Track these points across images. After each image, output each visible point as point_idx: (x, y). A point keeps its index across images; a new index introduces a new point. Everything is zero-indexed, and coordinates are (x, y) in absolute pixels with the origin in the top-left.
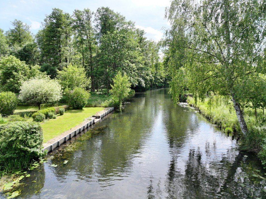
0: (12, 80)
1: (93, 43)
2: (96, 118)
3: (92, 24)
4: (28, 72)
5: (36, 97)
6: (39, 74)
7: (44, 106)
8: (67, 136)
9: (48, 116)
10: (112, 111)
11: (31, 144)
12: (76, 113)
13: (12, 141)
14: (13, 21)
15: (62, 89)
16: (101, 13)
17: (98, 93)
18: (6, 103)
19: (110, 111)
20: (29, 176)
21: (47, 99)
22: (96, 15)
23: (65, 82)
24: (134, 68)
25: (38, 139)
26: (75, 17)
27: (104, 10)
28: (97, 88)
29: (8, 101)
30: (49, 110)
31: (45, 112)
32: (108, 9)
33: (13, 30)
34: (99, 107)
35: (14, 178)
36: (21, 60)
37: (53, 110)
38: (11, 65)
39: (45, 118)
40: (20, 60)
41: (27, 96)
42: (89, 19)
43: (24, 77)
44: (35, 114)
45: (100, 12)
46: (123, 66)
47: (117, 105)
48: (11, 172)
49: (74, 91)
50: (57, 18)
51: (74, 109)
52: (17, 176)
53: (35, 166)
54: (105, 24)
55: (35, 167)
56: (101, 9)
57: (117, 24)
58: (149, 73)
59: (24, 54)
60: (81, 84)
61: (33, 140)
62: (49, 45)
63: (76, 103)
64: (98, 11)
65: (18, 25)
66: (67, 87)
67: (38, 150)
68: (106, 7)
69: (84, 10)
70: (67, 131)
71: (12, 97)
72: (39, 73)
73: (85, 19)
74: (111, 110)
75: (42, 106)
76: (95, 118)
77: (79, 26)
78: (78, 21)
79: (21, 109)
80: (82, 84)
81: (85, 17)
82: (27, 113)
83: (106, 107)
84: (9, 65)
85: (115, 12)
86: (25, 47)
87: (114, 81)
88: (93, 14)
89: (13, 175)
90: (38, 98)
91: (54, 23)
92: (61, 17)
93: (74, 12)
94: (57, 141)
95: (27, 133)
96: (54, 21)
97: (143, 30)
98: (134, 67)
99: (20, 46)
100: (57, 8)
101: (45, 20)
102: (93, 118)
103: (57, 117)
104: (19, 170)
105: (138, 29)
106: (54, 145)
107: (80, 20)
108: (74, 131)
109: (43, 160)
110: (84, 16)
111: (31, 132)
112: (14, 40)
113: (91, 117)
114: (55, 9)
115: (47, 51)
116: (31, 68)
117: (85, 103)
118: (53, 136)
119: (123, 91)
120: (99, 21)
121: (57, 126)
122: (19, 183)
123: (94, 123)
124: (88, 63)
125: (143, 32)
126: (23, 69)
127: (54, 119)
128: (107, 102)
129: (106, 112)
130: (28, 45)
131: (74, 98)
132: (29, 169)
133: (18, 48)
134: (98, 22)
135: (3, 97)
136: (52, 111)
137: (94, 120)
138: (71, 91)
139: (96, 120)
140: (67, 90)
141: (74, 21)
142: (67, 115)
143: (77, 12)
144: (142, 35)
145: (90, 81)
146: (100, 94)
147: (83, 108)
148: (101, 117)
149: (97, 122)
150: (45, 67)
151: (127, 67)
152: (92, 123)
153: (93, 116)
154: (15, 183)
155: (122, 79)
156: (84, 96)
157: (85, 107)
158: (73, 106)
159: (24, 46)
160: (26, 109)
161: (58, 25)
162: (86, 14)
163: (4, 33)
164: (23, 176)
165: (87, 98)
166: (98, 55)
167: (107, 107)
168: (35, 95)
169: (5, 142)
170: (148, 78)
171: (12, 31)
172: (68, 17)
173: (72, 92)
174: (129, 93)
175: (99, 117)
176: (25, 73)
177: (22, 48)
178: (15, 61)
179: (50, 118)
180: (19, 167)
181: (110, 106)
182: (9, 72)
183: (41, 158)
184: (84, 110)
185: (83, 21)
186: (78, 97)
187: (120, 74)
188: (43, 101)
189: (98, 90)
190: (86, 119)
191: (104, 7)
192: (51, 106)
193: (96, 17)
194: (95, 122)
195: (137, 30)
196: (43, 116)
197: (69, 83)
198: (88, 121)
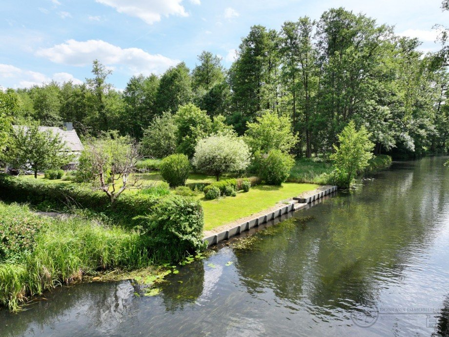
0: (188, 137)
1: (310, 75)
2: (299, 202)
3: (311, 42)
4: (210, 126)
5: (214, 163)
6: (224, 128)
7: (228, 176)
8: (242, 225)
9: (225, 192)
10: (333, 192)
11: (184, 229)
12: (268, 191)
13: (163, 220)
14: (200, 54)
15: (250, 151)
16: (328, 20)
17: (315, 160)
18: (176, 169)
19: (327, 193)
20: (176, 272)
21: (227, 166)
22: (320, 26)
23: (257, 141)
24: (386, 115)
25: (195, 223)
26: (284, 35)
27: (334, 14)
28: (315, 151)
29: (179, 167)
30: (227, 183)
31: (222, 185)
32: (342, 11)
33: (200, 67)
34: (310, 183)
35: (160, 271)
36: (202, 109)
37: (234, 183)
38: (189, 116)
39: (220, 193)
40: (200, 108)
41: (202, 161)
42: (308, 34)
43: (203, 133)
44: (208, 187)
45: (327, 18)
46: (362, 111)
47: (344, 182)
48: (158, 263)
49: (269, 155)
50: (256, 41)
51: (268, 183)
52: (164, 269)
53: (188, 261)
54: (334, 39)
55: (188, 263)
56: (329, 13)
57: (358, 35)
58: (425, 123)
59: (210, 99)
60: (282, 143)
61: (187, 223)
62: (244, 83)
63: (270, 175)
64: (323, 17)
65: (206, 59)
66: (259, 148)
67: (193, 239)
68: (338, 8)
69: (299, 21)
70: (246, 218)
71: (184, 161)
72: (224, 126)
73: (299, 35)
74: (330, 190)
75: (224, 176)
76: (297, 201)
77: (289, 48)
78: (289, 41)
79: (196, 179)
80: (285, 144)
81: (300, 32)
82: (199, 185)
83: (322, 184)
84: (187, 117)
85: (356, 13)
86: (212, 89)
87: (341, 139)
88: (313, 24)
89: (160, 267)
90: (215, 164)
91: (252, 49)
92: (263, 37)
93: (282, 27)
94: (225, 231)
95: (182, 212)
96: (253, 46)
97: (416, 39)
98: (386, 113)
99: (207, 89)
100: (257, 26)
101: (241, 47)
102: (293, 202)
103: (237, 195)
104: (168, 263)
105: (404, 38)
106: (220, 235)
107: (291, 38)
108: (256, 218)
109: (201, 254)
110: (299, 30)
111: (188, 211)
112: (200, 81)
113: (290, 200)
114: (255, 27)
115: (240, 93)
116: (213, 121)
117: (286, 176)
118: (223, 222)
119: (356, 159)
120: (324, 35)
121: (234, 207)
122: (164, 279)
123: (293, 210)
124: (303, 109)
125: (415, 42)
126: (203, 122)
127: (233, 197)
128: (325, 175)
129: (320, 192)
130: (215, 86)
131: (269, 166)
132: (180, 264)
133: (203, 92)
134: (321, 37)
135: (173, 160)
136: (232, 185)
137: (293, 205)
138: (265, 154)
139: (298, 206)
140: (258, 153)
141: (282, 41)
142: (253, 192)
143: (289, 26)
144: (413, 48)
145: (298, 139)
146: (319, 162)
147: (283, 184)
148: (308, 201)
149: (299, 208)
150: (235, 118)
151: (372, 112)
152: (289, 209)
153: (294, 199)
154: (158, 278)
155: (356, 135)
156: (283, 163)
157: (284, 181)
158: (266, 180)
159: (210, 88)
160: (203, 179)
161: (258, 51)
162: (303, 26)
163: (191, 72)
164: (170, 271)
165: (289, 168)
166: (319, 95)
167: (325, 185)
168: (212, 160)
169: (155, 221)
170: (423, 132)
171: (199, 69)
172: (274, 37)
173: (266, 156)
174: (369, 161)
175: (304, 201)
176: (205, 127)
177: (209, 91)
178: (195, 111)
179: (228, 195)
180: (170, 258)
181: (330, 183)
182: (186, 126)
183: (198, 251)
184: (282, 187)
185: (296, 39)
186: (273, 164)
187: (352, 127)
188: (222, 169)
189: (318, 155)
190: (280, 202)
191: (335, 8)
192: (236, 177)
193: (318, 29)
194: (295, 208)
195: (403, 42)
196: (217, 191)
197: (262, 142)
198: (283, 205)
